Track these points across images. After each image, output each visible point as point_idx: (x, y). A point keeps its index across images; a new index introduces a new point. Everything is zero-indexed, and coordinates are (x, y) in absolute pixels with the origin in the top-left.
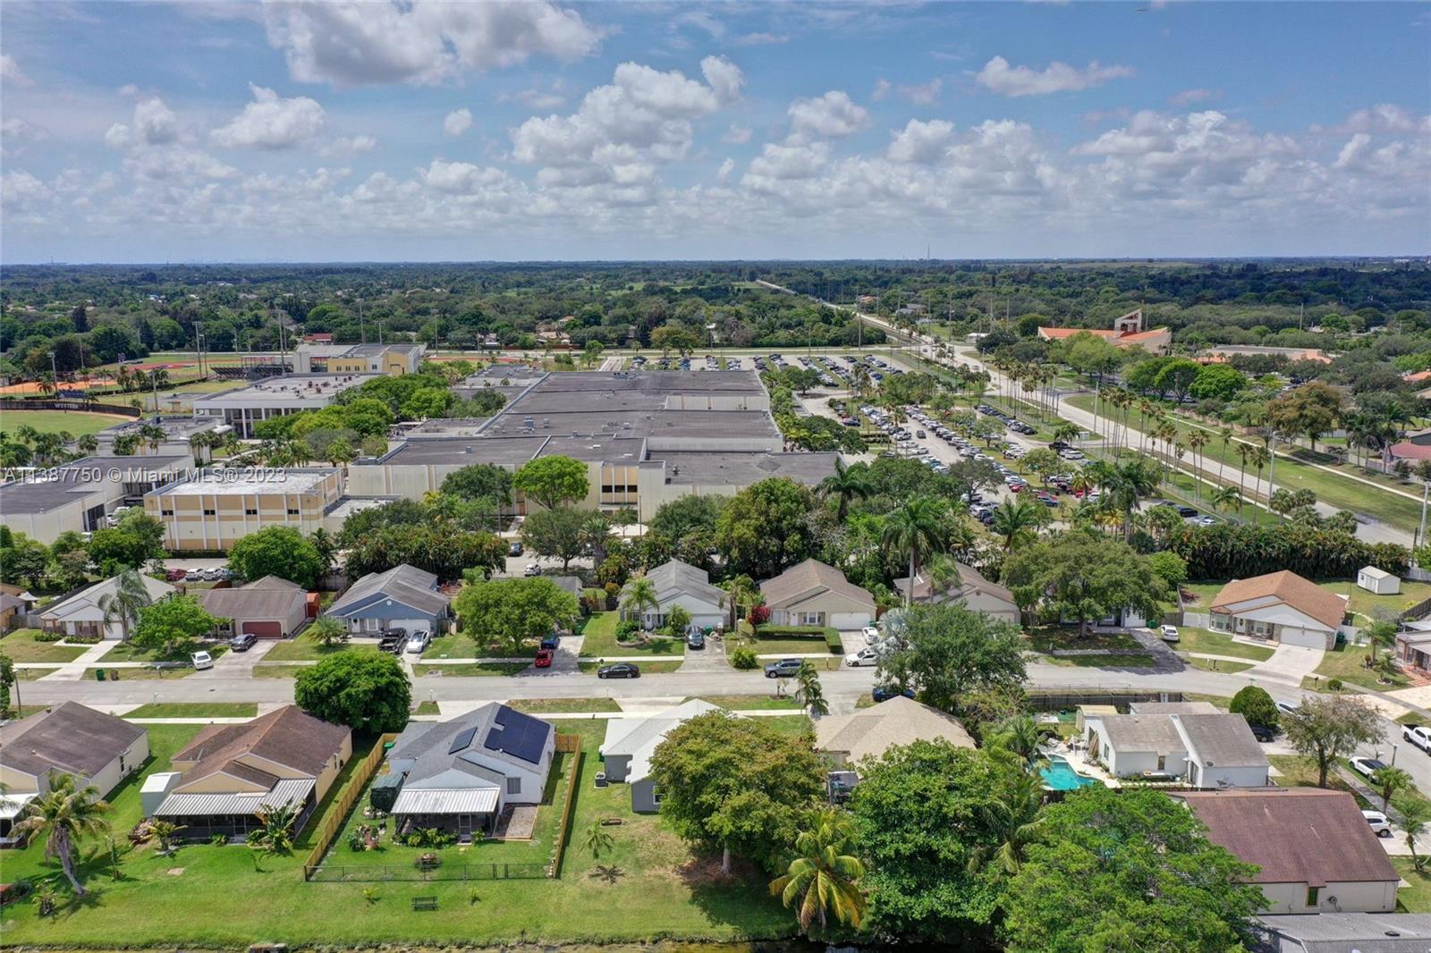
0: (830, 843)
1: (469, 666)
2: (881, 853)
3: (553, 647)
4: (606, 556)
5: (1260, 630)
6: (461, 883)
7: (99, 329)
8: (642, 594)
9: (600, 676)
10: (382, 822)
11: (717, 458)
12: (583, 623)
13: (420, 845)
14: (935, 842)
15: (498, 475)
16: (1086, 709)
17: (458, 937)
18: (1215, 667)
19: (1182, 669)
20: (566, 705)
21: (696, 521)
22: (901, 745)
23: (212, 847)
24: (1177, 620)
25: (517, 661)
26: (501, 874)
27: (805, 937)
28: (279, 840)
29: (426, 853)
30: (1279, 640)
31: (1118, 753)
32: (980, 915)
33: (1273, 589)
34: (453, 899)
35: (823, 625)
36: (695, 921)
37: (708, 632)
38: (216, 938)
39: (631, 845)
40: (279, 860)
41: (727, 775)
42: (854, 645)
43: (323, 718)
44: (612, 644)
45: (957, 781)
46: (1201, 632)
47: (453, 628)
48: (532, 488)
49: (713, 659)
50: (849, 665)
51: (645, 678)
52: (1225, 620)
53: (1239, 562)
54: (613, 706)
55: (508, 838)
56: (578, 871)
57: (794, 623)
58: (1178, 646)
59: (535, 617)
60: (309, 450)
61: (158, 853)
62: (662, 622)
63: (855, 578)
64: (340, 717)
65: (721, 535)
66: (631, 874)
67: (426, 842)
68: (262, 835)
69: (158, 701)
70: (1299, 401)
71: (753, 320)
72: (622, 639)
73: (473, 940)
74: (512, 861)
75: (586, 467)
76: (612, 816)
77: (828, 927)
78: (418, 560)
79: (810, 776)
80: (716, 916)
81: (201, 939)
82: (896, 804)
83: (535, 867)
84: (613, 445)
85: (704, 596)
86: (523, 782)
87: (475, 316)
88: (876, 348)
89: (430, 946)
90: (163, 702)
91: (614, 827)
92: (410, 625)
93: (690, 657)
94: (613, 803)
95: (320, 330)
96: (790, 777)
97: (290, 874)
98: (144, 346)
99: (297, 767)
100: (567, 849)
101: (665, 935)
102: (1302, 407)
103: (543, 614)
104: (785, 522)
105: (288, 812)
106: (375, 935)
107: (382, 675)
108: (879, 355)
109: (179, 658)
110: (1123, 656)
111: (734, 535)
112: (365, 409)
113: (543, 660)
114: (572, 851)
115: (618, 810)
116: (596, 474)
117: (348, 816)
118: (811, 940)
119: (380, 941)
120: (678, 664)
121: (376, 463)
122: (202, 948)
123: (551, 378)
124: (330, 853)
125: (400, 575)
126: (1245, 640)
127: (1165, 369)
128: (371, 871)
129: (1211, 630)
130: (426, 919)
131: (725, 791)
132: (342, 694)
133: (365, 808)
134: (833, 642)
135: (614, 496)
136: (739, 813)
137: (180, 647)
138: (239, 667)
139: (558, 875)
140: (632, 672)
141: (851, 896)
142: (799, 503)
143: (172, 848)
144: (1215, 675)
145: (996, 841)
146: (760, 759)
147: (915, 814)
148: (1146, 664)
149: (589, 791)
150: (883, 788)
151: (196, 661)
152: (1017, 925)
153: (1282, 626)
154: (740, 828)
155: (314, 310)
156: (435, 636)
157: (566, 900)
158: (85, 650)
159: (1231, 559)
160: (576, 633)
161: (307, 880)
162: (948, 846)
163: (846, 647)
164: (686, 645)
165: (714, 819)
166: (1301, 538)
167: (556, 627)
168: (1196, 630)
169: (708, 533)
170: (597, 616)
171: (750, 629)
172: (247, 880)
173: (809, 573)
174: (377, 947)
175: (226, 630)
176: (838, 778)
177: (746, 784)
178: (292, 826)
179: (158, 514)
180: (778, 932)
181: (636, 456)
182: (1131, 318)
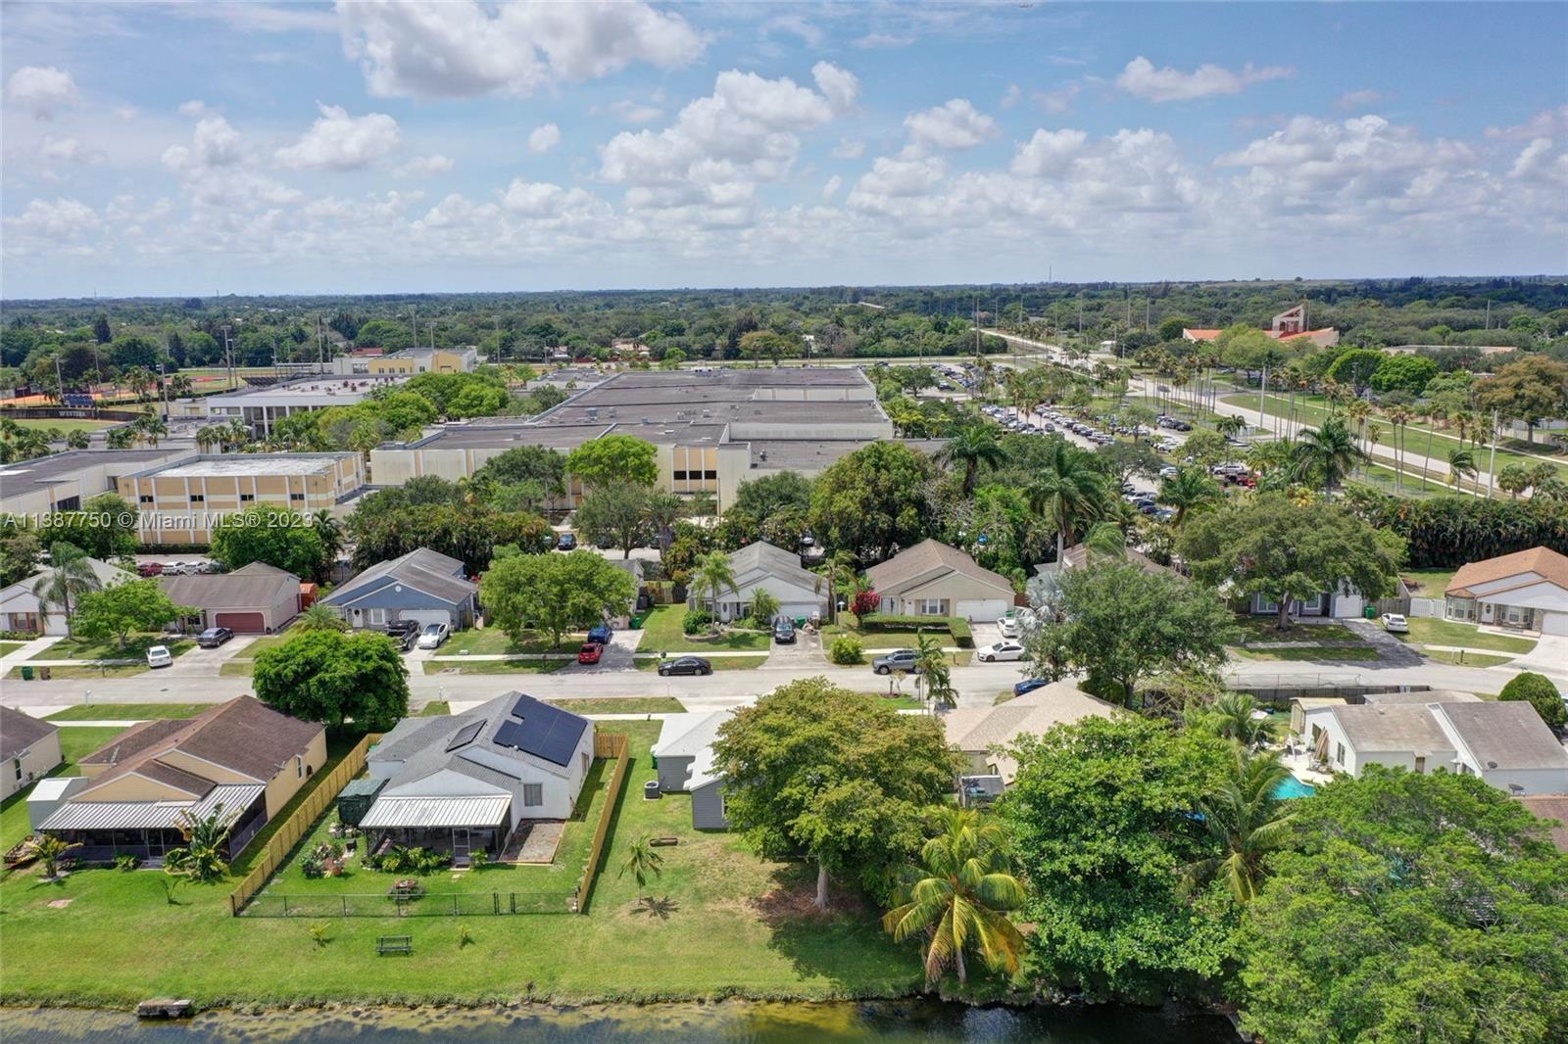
0: (973, 855)
1: (494, 664)
2: (1046, 868)
3: (603, 641)
4: (675, 540)
5: (1514, 617)
6: (449, 919)
7: (122, 340)
8: (719, 576)
9: (661, 673)
10: (351, 841)
11: (816, 446)
12: (644, 617)
13: (398, 870)
14: (1129, 852)
15: (548, 457)
16: (1306, 703)
17: (438, 993)
18: (1462, 660)
19: (1420, 663)
20: (614, 705)
21: (788, 499)
22: (1068, 723)
23: (116, 872)
24: (1404, 608)
25: (557, 657)
26: (505, 906)
27: (934, 995)
28: (206, 862)
29: (403, 880)
30: (1540, 630)
31: (1359, 754)
32: (1206, 965)
33: (1530, 565)
34: (435, 940)
35: (947, 615)
36: (778, 972)
37: (800, 624)
38: (94, 992)
39: (689, 871)
40: (205, 889)
41: (821, 760)
42: (986, 640)
43: (287, 711)
44: (678, 639)
45: (1158, 763)
46: (1435, 623)
47: (480, 623)
48: (589, 471)
49: (806, 655)
50: (981, 659)
51: (717, 676)
52: (1465, 606)
53: (1471, 545)
54: (674, 706)
55: (520, 862)
56: (614, 904)
57: (910, 613)
58: (1407, 637)
59: (579, 598)
60: (331, 441)
61: (41, 881)
62: (742, 613)
63: (988, 563)
64: (312, 710)
65: (818, 511)
66: (687, 908)
67: (406, 866)
68: (184, 855)
69: (91, 703)
70: (1514, 380)
71: (856, 331)
72: (690, 631)
73: (458, 997)
74: (522, 890)
75: (655, 450)
76: (665, 833)
77: (968, 980)
78: (441, 544)
79: (939, 766)
80: (807, 964)
81: (75, 993)
82: (1068, 796)
83: (553, 898)
84: (688, 431)
85: (795, 580)
86: (544, 788)
87: (543, 329)
88: (997, 356)
89: (396, 1005)
90: (96, 703)
91: (668, 849)
92: (423, 617)
93: (779, 652)
94: (669, 819)
95: (371, 344)
96: (914, 765)
97: (213, 907)
98: (172, 360)
99: (242, 769)
100: (602, 876)
101: (733, 991)
102: (1519, 386)
103: (588, 595)
104: (897, 494)
105: (219, 824)
106: (318, 990)
107: (369, 658)
108: (1000, 362)
109: (134, 654)
110: (1339, 649)
111: (834, 509)
112: (405, 404)
113: (589, 657)
114: (607, 878)
115: (672, 826)
116: (667, 458)
117: (307, 835)
118: (944, 998)
119: (325, 998)
120: (762, 660)
121: (405, 448)
122: (75, 1006)
123: (624, 377)
124: (275, 881)
125: (420, 558)
126: (1496, 630)
127: (1340, 359)
128: (327, 905)
129: (1449, 619)
130: (395, 967)
131: (820, 783)
132: (313, 681)
133: (331, 825)
134: (959, 633)
135: (688, 484)
136: (838, 811)
137: (135, 643)
138: (206, 665)
139: (585, 910)
140: (704, 668)
141: (1003, 933)
142: (915, 471)
143: (62, 874)
144: (1463, 669)
145: (1218, 851)
146: (867, 738)
147: (1097, 809)
148: (1372, 657)
149: (636, 804)
150: (1047, 777)
151: (150, 657)
152: (1262, 977)
153: (1545, 611)
154: (839, 833)
155: (366, 326)
156: (456, 630)
157: (594, 943)
158: (17, 647)
159: (1462, 541)
160: (633, 626)
161: (236, 914)
162: (1151, 857)
163: (976, 640)
164: (773, 640)
165: (803, 820)
166: (1551, 514)
167: (606, 613)
168: (1426, 620)
169: (801, 513)
170: (661, 609)
171: (854, 620)
172: (157, 914)
173: (929, 554)
174: (321, 1006)
175: (194, 623)
176: (975, 783)
177: (848, 772)
178: (226, 843)
179: (136, 500)
180: (895, 987)
181: (716, 440)
182: (1291, 315)
